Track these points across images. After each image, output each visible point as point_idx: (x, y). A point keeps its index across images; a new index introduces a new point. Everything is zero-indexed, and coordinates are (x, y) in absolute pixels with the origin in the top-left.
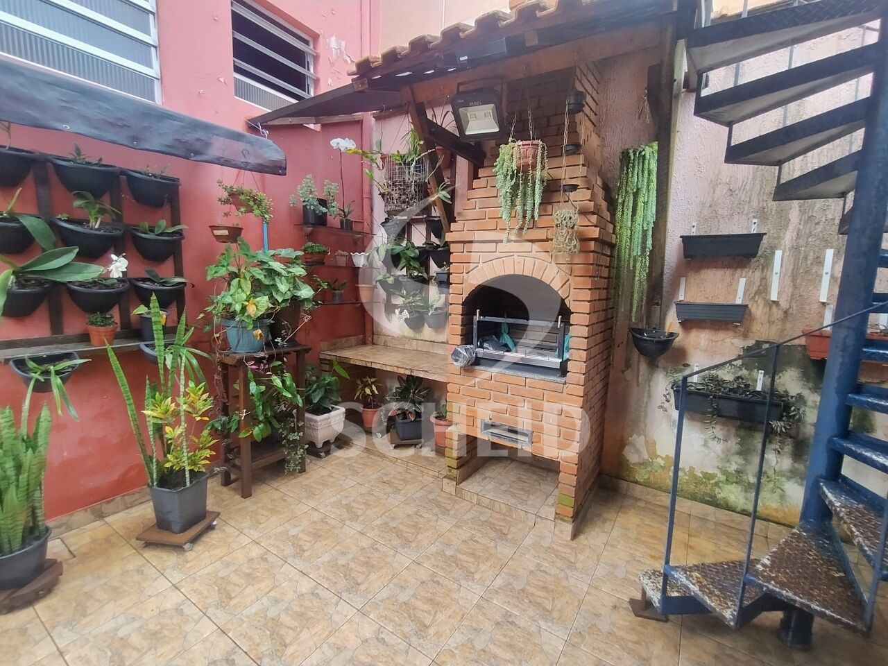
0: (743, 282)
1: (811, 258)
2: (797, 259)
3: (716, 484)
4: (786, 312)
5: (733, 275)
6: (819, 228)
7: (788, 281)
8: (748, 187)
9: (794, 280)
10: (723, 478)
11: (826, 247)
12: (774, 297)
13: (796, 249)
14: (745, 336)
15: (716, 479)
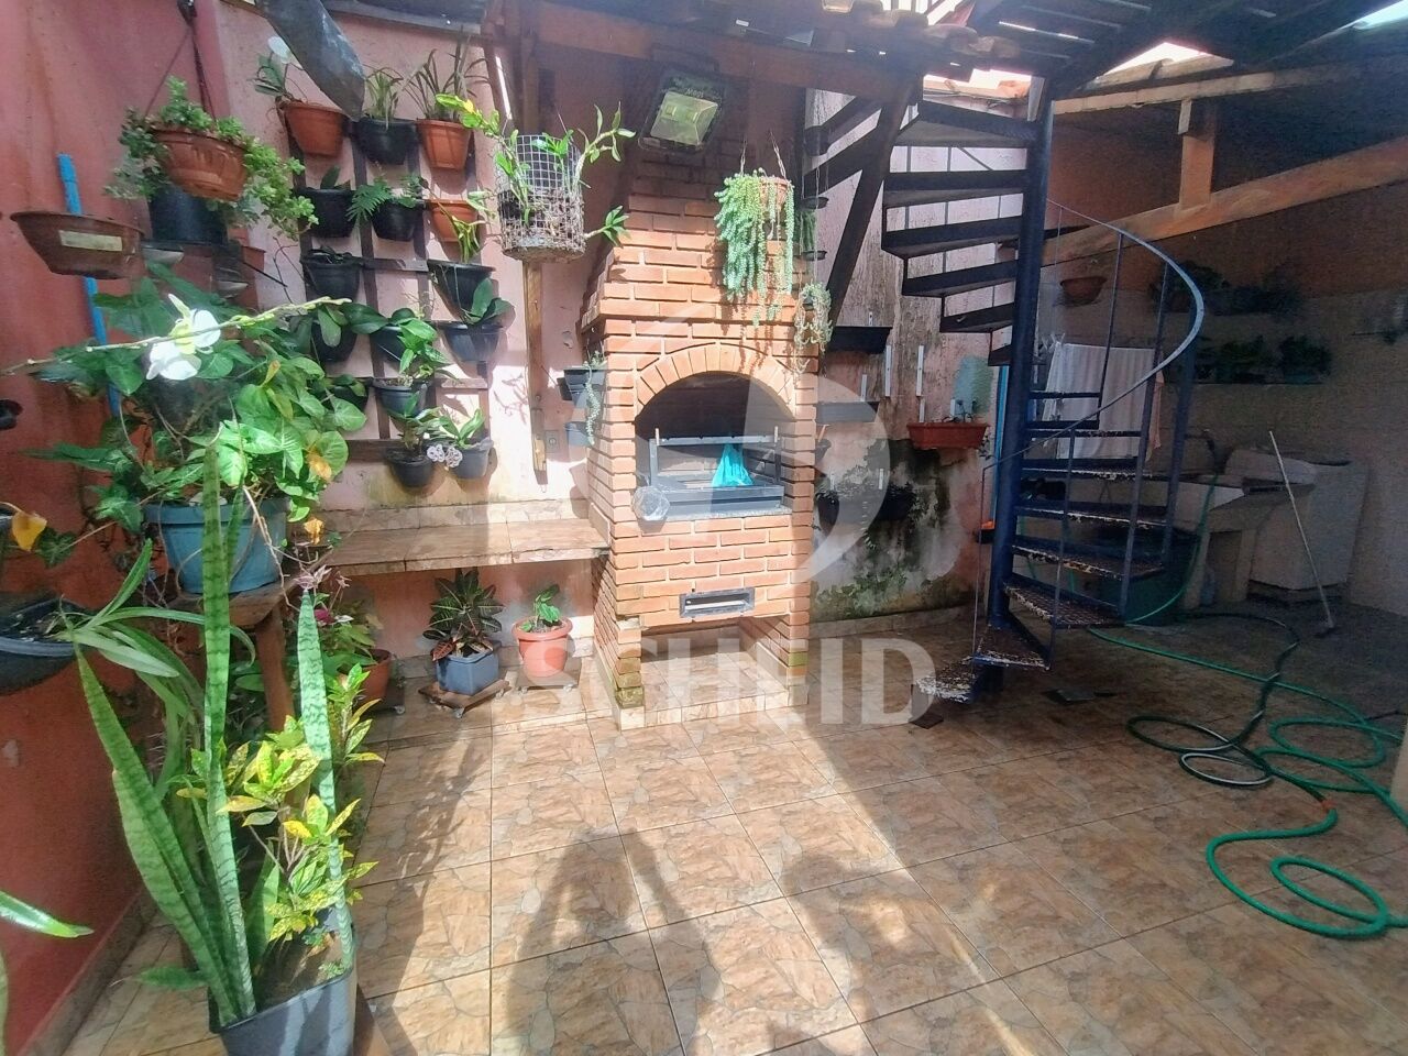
0: (865, 377)
1: (909, 354)
2: (900, 356)
3: (854, 596)
4: (896, 408)
5: (856, 371)
6: (914, 325)
7: (895, 375)
8: (864, 276)
9: (899, 376)
10: (857, 587)
11: (919, 344)
12: (887, 394)
13: (899, 344)
14: (868, 436)
15: (854, 590)
